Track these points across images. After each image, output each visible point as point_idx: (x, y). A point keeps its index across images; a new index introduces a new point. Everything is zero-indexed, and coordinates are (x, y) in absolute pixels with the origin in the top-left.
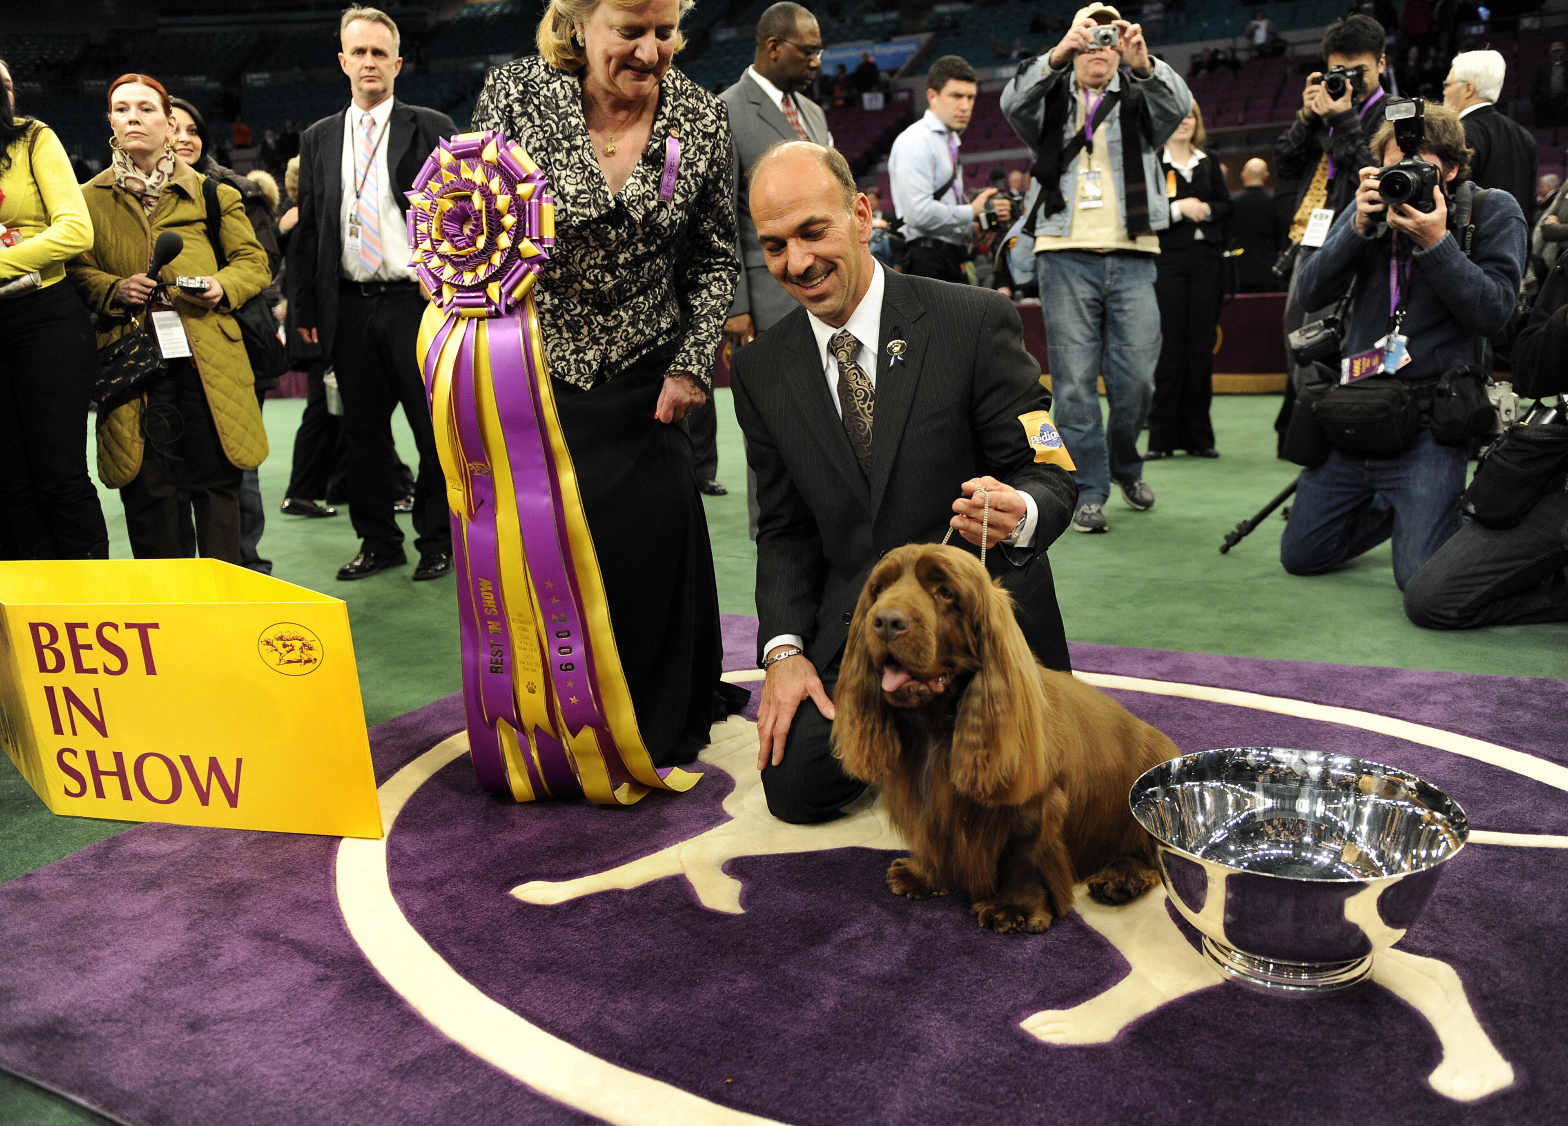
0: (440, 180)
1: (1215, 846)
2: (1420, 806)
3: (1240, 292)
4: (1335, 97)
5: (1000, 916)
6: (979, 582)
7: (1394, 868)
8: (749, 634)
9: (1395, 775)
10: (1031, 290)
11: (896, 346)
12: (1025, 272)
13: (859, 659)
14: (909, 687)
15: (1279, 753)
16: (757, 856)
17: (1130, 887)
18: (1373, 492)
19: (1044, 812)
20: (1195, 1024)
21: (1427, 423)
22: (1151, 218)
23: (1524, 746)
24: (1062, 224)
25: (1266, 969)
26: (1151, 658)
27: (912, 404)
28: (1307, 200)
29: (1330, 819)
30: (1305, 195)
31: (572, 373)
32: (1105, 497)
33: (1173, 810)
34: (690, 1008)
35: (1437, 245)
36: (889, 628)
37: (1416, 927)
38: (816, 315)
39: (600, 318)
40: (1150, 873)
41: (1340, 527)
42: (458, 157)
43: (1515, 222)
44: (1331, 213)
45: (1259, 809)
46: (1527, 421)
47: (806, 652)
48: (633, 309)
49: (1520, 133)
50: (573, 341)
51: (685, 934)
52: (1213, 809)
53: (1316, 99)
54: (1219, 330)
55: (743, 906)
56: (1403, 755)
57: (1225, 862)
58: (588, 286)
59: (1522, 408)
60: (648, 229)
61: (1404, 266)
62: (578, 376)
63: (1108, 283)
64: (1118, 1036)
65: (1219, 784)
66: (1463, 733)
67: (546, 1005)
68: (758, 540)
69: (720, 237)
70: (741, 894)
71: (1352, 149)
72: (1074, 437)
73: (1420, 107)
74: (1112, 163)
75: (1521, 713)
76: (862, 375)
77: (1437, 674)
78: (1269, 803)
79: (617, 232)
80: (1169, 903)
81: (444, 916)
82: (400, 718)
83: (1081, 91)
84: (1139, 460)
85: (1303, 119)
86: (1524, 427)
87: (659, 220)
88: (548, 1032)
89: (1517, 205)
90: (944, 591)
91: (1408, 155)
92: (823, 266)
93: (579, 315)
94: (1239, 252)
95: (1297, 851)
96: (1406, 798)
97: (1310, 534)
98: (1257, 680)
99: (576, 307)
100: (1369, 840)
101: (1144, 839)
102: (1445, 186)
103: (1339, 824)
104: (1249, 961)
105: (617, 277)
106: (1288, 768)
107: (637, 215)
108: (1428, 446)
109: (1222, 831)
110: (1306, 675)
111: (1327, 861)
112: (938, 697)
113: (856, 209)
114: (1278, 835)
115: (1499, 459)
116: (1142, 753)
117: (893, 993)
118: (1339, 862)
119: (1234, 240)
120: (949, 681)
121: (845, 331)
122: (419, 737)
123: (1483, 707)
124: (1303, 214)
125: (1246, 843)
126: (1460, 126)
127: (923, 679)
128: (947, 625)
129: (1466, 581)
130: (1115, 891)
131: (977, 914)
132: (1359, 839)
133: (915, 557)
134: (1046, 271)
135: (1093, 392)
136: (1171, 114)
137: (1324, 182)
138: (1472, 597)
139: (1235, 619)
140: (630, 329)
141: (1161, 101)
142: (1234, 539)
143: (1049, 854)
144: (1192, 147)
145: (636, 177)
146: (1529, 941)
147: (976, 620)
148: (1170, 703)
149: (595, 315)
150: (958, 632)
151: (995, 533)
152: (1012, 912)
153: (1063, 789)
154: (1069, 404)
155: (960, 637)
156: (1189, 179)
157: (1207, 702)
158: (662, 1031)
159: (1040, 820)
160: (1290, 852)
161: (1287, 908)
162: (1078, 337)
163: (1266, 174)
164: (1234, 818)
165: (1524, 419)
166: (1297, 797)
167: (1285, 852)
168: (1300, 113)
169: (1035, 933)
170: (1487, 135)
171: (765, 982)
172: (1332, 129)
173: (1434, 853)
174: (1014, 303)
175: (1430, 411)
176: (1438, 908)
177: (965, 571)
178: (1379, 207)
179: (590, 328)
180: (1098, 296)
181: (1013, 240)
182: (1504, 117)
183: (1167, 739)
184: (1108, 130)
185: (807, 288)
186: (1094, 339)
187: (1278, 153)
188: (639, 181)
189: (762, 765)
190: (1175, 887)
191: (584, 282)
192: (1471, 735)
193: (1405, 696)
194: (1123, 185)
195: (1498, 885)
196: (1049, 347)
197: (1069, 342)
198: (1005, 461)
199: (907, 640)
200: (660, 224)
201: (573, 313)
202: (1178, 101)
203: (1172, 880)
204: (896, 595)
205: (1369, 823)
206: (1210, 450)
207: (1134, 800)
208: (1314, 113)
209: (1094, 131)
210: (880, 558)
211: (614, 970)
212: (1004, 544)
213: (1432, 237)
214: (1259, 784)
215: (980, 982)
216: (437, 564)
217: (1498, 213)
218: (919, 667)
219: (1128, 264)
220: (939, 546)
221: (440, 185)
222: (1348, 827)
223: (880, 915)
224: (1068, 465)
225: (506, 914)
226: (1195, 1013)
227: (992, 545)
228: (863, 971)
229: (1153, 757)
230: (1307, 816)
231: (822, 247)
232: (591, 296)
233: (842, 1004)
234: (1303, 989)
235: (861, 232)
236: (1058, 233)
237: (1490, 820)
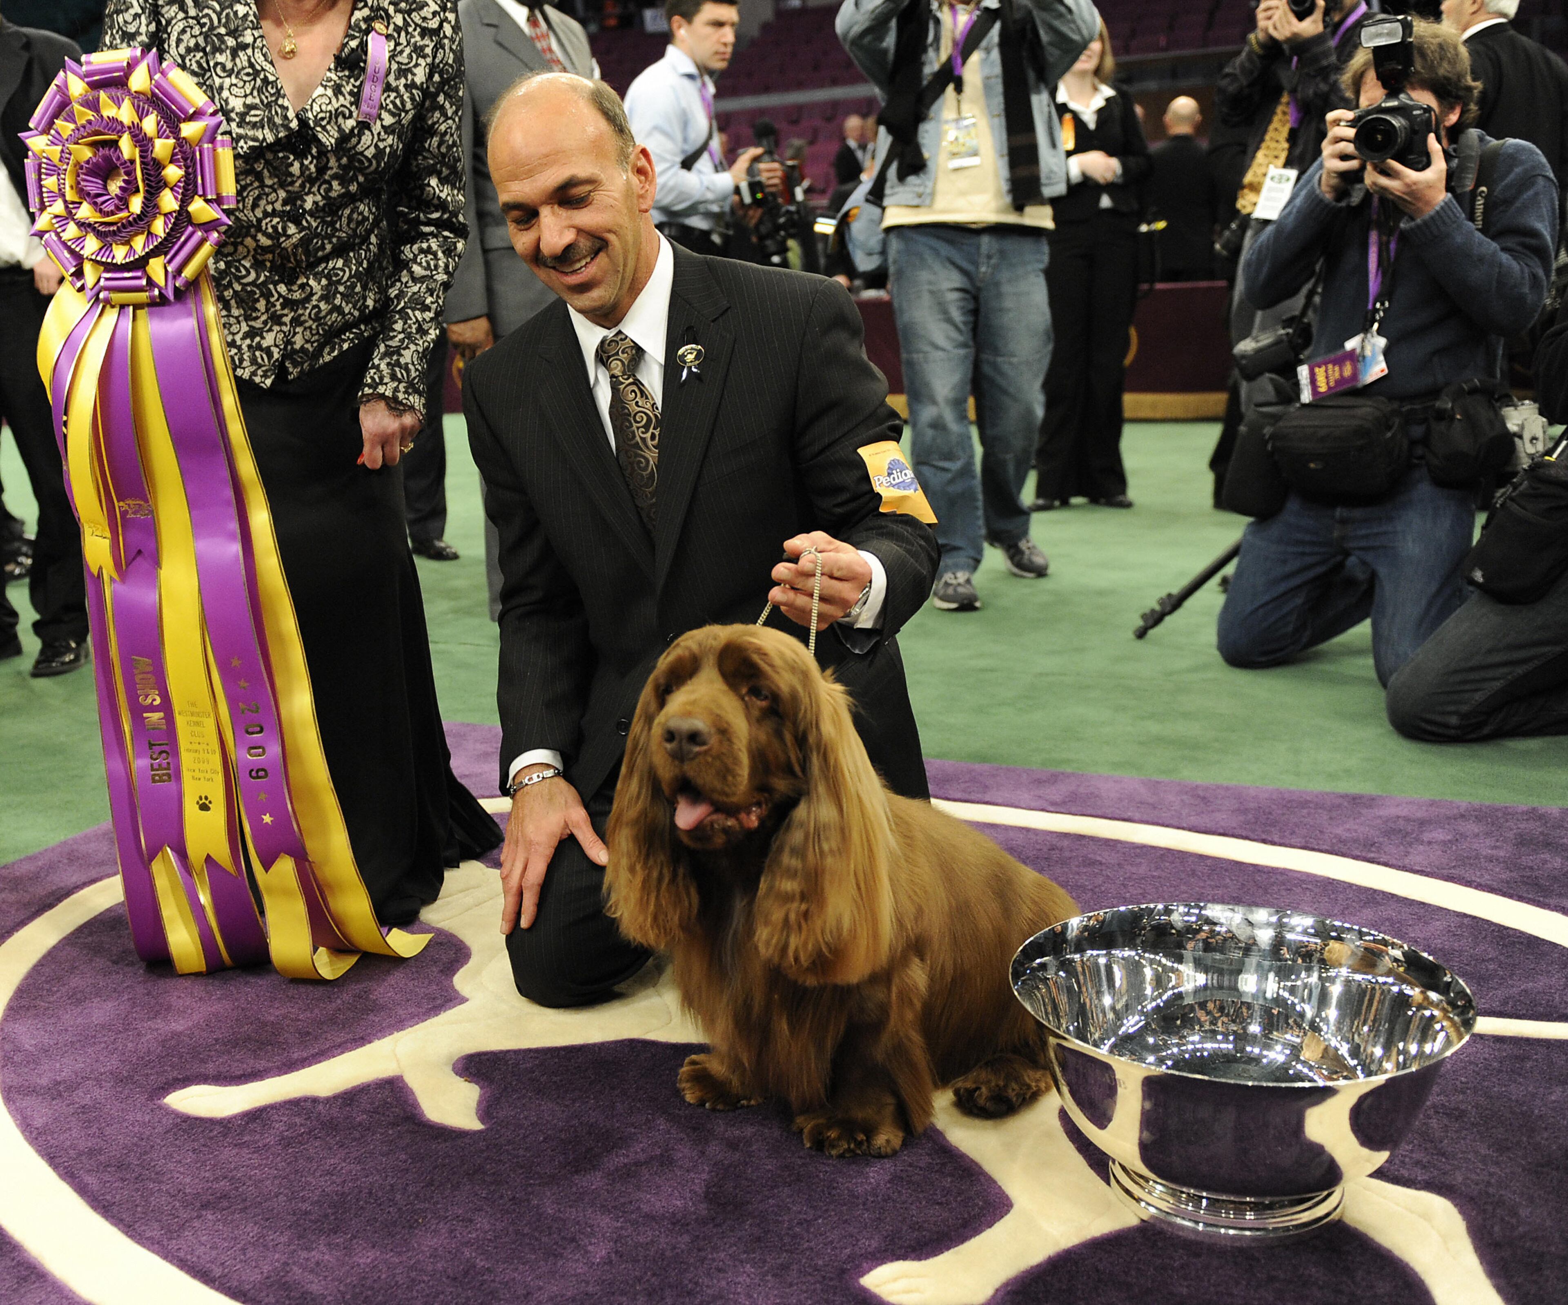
0: (71, 118)
1: (1128, 1038)
2: (1409, 983)
3: (1163, 280)
4: (1301, 17)
5: (833, 1134)
6: (805, 675)
7: (1373, 1067)
8: (490, 750)
9: (1374, 941)
10: (877, 279)
11: (689, 352)
12: (870, 254)
13: (641, 781)
14: (712, 824)
15: (1215, 911)
16: (501, 1052)
17: (1011, 1095)
18: (1347, 554)
19: (894, 989)
20: (1100, 1280)
21: (1421, 458)
22: (1043, 180)
23: (1552, 902)
24: (921, 190)
25: (1198, 1206)
26: (1039, 782)
27: (712, 433)
28: (1260, 155)
29: (1285, 1000)
30: (1258, 148)
31: (245, 364)
32: (977, 562)
33: (1070, 989)
34: (410, 1258)
35: (1432, 213)
36: (684, 742)
37: (1404, 1148)
38: (580, 311)
39: (282, 288)
40: (1038, 1075)
41: (1299, 601)
42: (95, 86)
43: (1541, 181)
44: (1293, 174)
45: (1188, 987)
46: (1555, 456)
47: (567, 774)
48: (328, 277)
49: (1548, 61)
50: (246, 320)
51: (403, 1157)
52: (1125, 986)
53: (1275, 18)
54: (1133, 333)
55: (482, 1119)
56: (1385, 915)
57: (1142, 1060)
58: (265, 241)
59: (1551, 438)
60: (344, 161)
61: (1388, 242)
62: (254, 368)
63: (983, 269)
64: (994, 1297)
65: (1133, 953)
66: (1468, 884)
67: (214, 1253)
68: (502, 620)
69: (443, 181)
70: (480, 1103)
71: (1324, 87)
72: (937, 479)
73: (1407, 27)
74: (988, 106)
75: (1547, 856)
76: (642, 393)
77: (1432, 803)
78: (1201, 979)
79: (302, 164)
80: (1063, 1115)
81: (75, 1133)
82: (14, 864)
83: (946, 9)
84: (1024, 514)
85: (1256, 47)
86: (1550, 464)
87: (360, 148)
88: (217, 1289)
89: (1544, 160)
90: (755, 692)
91: (1392, 93)
92: (589, 244)
93: (253, 283)
94: (1161, 225)
95: (1240, 1045)
96: (1389, 973)
97: (1257, 609)
98: (1185, 812)
99: (248, 273)
100: (1339, 1029)
101: (1031, 1025)
102: (1443, 133)
103: (1298, 1008)
104: (1173, 1195)
105: (303, 229)
106: (1229, 931)
107: (328, 139)
108: (1424, 490)
109: (1137, 1018)
110: (1252, 805)
111: (1281, 1059)
112: (750, 834)
113: (635, 165)
114: (1213, 1022)
115: (1514, 507)
116: (1026, 912)
117: (686, 1238)
118: (1298, 1060)
119: (1154, 209)
120: (765, 813)
121: (620, 332)
122: (40, 891)
123: (1496, 847)
124: (1255, 175)
125: (1169, 1034)
126: (1463, 51)
127: (731, 811)
128: (763, 737)
129: (1472, 676)
130: (989, 1099)
131: (801, 1131)
132: (1325, 1028)
133: (719, 644)
134: (899, 252)
135: (962, 417)
136: (1072, 41)
137: (1285, 132)
138: (1478, 697)
139: (1154, 728)
140: (323, 306)
141: (1057, 23)
142: (1154, 619)
143: (900, 1049)
144: (1096, 81)
145: (325, 87)
146: (1558, 1169)
147: (801, 728)
148: (1066, 843)
149: (275, 284)
150: (776, 744)
151: (828, 609)
152: (849, 1128)
153: (922, 960)
154: (930, 433)
155: (780, 753)
156: (1092, 126)
157: (1116, 842)
158: (372, 1288)
159: (889, 1002)
160: (1231, 1046)
161: (1228, 1118)
162: (941, 341)
163: (1198, 117)
164: (1154, 1000)
165: (1549, 453)
166: (1240, 972)
167: (1223, 1046)
168: (1252, 37)
169: (880, 1156)
170: (1497, 64)
171: (513, 1223)
172: (1295, 59)
173: (1428, 1048)
174: (853, 298)
175: (1425, 441)
176: (1434, 1123)
177: (786, 661)
178: (1354, 164)
179: (268, 302)
180: (968, 286)
181: (852, 213)
182: (1524, 39)
183: (1061, 891)
184: (984, 61)
185: (566, 274)
186: (964, 345)
187: (1222, 91)
188: (330, 92)
189: (507, 928)
190: (1072, 1092)
191: (259, 236)
192: (1480, 887)
193: (1389, 833)
194: (1004, 136)
195: (1516, 1091)
196: (904, 356)
197: (927, 348)
198: (839, 510)
199: (710, 759)
200: (362, 153)
201: (245, 281)
202: (1079, 22)
203: (1069, 1084)
204: (693, 697)
205: (1339, 1006)
206: (1121, 498)
207: (1017, 975)
208: (1271, 38)
209: (964, 62)
210: (668, 644)
211: (305, 1206)
212: (840, 625)
213: (1428, 203)
214: (1187, 954)
215: (807, 1223)
216: (64, 654)
217: (1518, 170)
218: (727, 795)
219: (1011, 244)
220: (751, 627)
221: (72, 126)
222: (1309, 1013)
223: (669, 1132)
224: (927, 515)
225: (159, 1129)
226: (1101, 1267)
227: (824, 626)
228: (645, 1208)
229: (1043, 917)
230: (1254, 996)
231: (586, 218)
232: (270, 256)
233: (617, 1252)
234: (1248, 1233)
235: (641, 196)
236: (916, 202)
237: (1505, 1003)
